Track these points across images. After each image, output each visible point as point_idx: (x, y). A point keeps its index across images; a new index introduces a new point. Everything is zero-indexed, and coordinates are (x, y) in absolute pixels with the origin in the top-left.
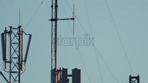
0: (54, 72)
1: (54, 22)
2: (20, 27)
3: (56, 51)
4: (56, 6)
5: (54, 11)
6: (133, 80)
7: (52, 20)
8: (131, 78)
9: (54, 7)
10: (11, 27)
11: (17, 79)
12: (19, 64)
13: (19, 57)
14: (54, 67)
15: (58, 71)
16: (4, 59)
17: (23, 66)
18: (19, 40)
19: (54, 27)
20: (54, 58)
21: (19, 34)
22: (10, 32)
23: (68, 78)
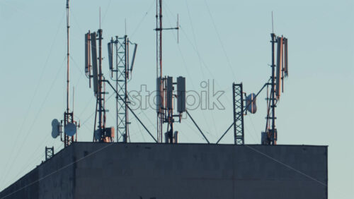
0: (160, 80)
1: (159, 32)
2: (126, 36)
3: (161, 60)
4: (161, 16)
5: (159, 20)
6: (237, 87)
7: (157, 29)
8: (234, 85)
9: (159, 17)
10: (117, 37)
11: (124, 87)
12: (125, 72)
13: (125, 66)
14: (159, 76)
15: (164, 79)
16: (111, 68)
17: (129, 75)
18: (125, 50)
19: (159, 37)
20: (159, 67)
21: (125, 43)
22: (116, 42)
23: (174, 85)
